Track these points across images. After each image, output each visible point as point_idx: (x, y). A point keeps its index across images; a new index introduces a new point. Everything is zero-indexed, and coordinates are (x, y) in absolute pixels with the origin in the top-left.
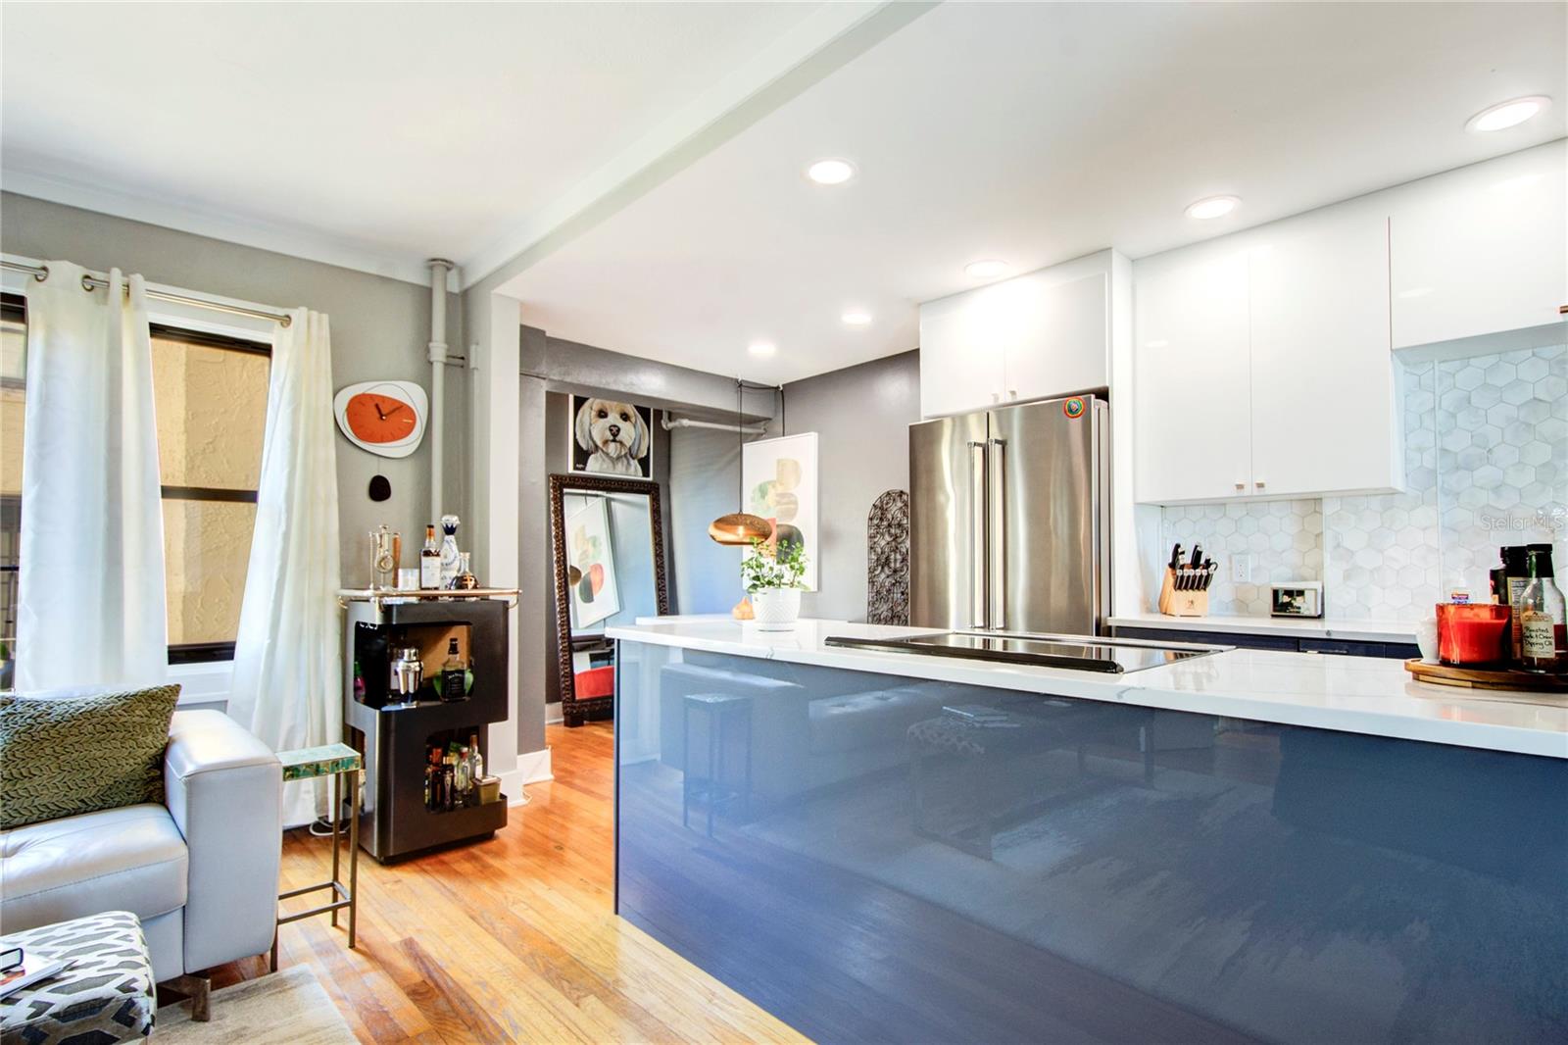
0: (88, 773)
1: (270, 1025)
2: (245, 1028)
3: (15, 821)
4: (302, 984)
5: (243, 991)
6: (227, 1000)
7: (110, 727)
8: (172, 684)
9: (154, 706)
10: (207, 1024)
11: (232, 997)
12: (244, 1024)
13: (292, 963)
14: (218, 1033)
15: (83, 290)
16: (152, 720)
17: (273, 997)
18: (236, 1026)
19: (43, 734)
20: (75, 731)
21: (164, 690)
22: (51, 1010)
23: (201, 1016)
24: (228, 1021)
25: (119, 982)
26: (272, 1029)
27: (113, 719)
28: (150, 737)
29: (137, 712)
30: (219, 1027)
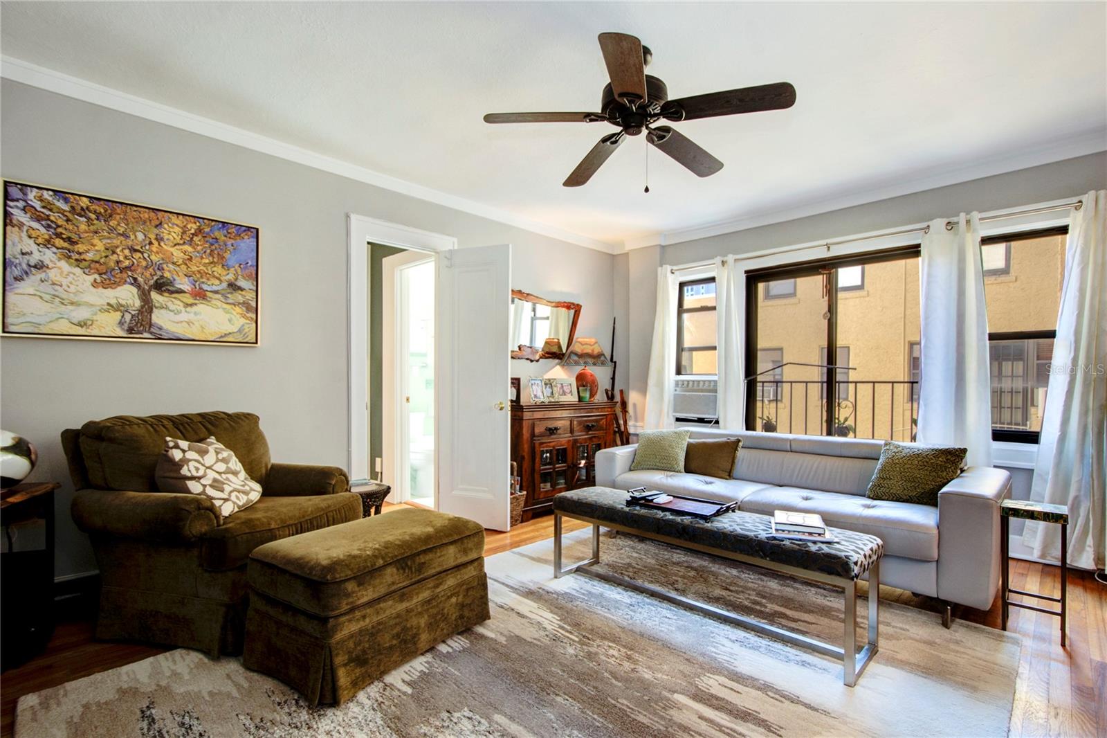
0: (913, 484)
1: (975, 648)
2: (962, 641)
3: (884, 497)
4: (1008, 642)
5: (975, 628)
6: (964, 627)
7: (925, 464)
8: (962, 447)
9: (949, 457)
10: (947, 630)
11: (967, 627)
12: (963, 640)
13: (1015, 632)
14: (949, 636)
15: (946, 231)
16: (947, 465)
17: (988, 639)
18: (959, 639)
19: (897, 461)
20: (910, 462)
21: (957, 450)
22: (823, 551)
23: (945, 625)
24: (957, 634)
25: (847, 554)
26: (974, 650)
27: (928, 460)
28: (945, 474)
29: (940, 459)
30: (951, 634)
